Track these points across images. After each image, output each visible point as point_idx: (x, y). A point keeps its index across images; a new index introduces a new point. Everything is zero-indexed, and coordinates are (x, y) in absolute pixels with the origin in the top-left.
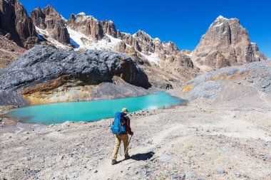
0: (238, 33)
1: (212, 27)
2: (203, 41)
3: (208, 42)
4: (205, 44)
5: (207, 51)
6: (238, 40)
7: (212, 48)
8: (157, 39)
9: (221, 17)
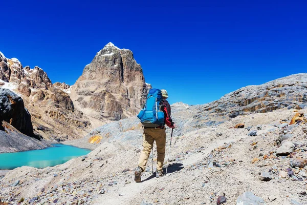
0: (132, 69)
1: (100, 56)
2: (87, 74)
3: (94, 75)
4: (91, 77)
5: (92, 88)
6: (131, 78)
7: (100, 84)
8: (15, 60)
9: (111, 44)
